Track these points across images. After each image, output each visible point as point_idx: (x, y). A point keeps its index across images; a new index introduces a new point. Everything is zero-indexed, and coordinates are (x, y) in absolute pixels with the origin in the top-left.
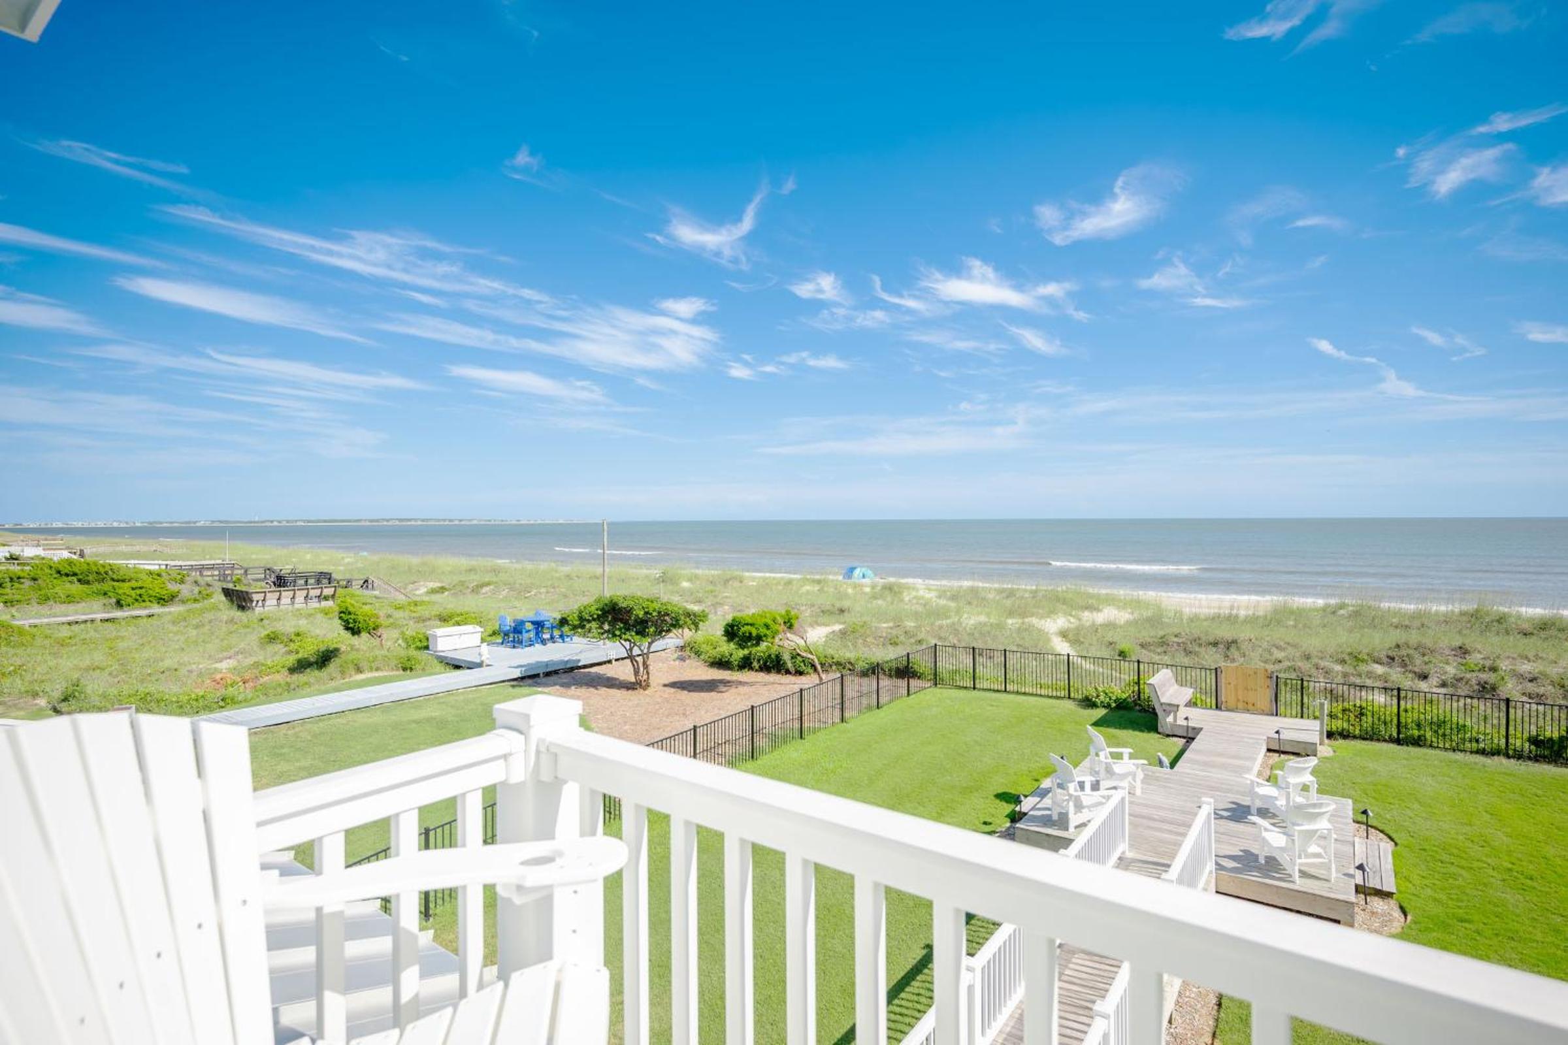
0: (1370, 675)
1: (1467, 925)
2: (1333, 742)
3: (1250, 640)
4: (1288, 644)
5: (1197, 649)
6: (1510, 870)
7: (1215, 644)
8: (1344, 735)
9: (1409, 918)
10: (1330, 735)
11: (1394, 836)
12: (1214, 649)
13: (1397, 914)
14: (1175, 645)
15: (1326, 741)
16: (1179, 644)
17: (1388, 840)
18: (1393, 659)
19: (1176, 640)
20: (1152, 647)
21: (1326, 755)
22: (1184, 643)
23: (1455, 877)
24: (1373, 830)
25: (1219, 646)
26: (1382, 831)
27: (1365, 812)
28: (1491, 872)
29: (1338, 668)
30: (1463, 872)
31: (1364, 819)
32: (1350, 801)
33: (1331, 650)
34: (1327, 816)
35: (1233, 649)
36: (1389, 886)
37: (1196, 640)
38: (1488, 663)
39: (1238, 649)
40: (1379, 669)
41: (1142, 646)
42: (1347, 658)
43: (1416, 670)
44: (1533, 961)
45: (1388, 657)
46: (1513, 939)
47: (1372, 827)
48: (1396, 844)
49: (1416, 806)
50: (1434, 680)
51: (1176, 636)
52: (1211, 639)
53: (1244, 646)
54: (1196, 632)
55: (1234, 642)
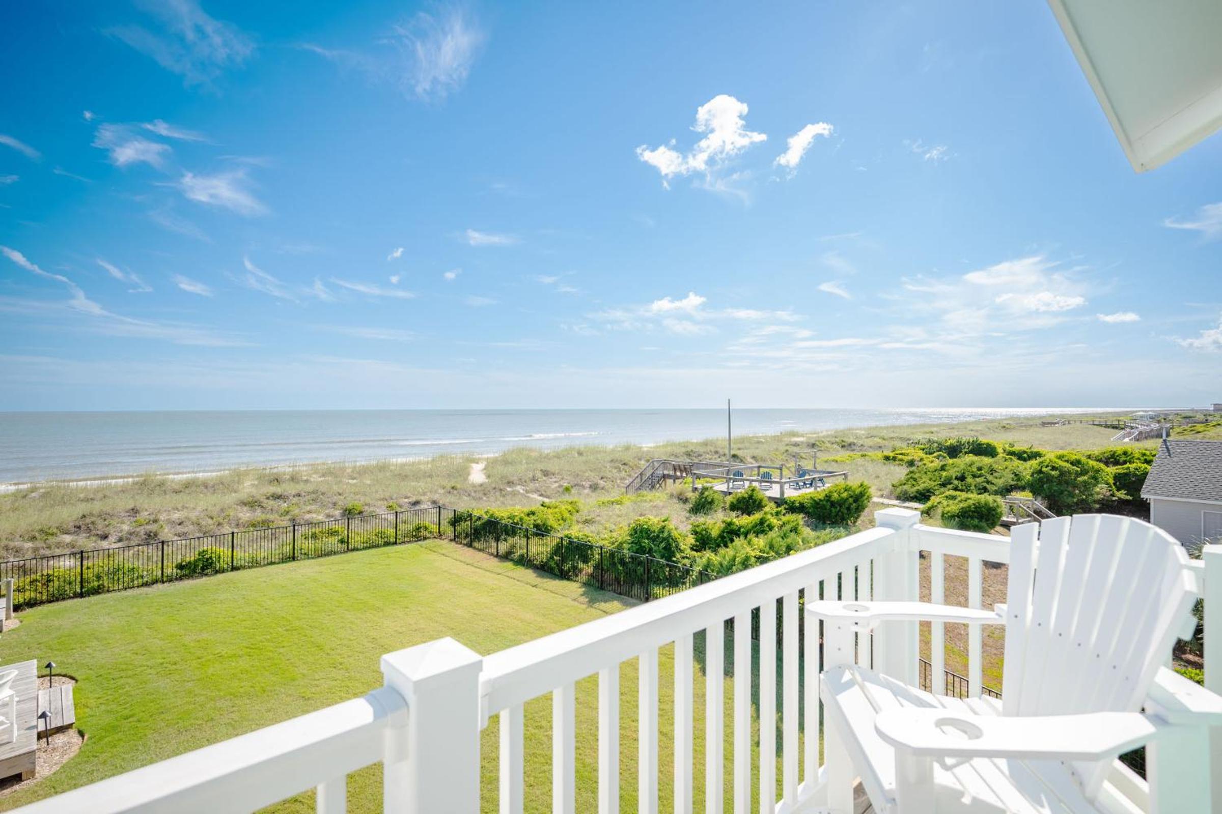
0: (58, 545)
1: (131, 720)
2: (20, 614)
6: (162, 664)
8: (31, 604)
9: (86, 737)
10: (17, 608)
11: (73, 675)
13: (76, 739)
15: (13, 614)
17: (70, 680)
18: (79, 527)
21: (12, 627)
23: (122, 687)
24: (56, 678)
26: (64, 676)
27: (49, 666)
28: (149, 671)
29: (29, 545)
30: (130, 680)
31: (48, 673)
32: (35, 661)
34: (9, 684)
36: (69, 718)
38: (152, 518)
40: (68, 538)
42: (37, 534)
43: (99, 533)
44: (175, 722)
45: (75, 527)
46: (162, 713)
47: (55, 675)
48: (77, 681)
49: (94, 643)
50: (112, 539)
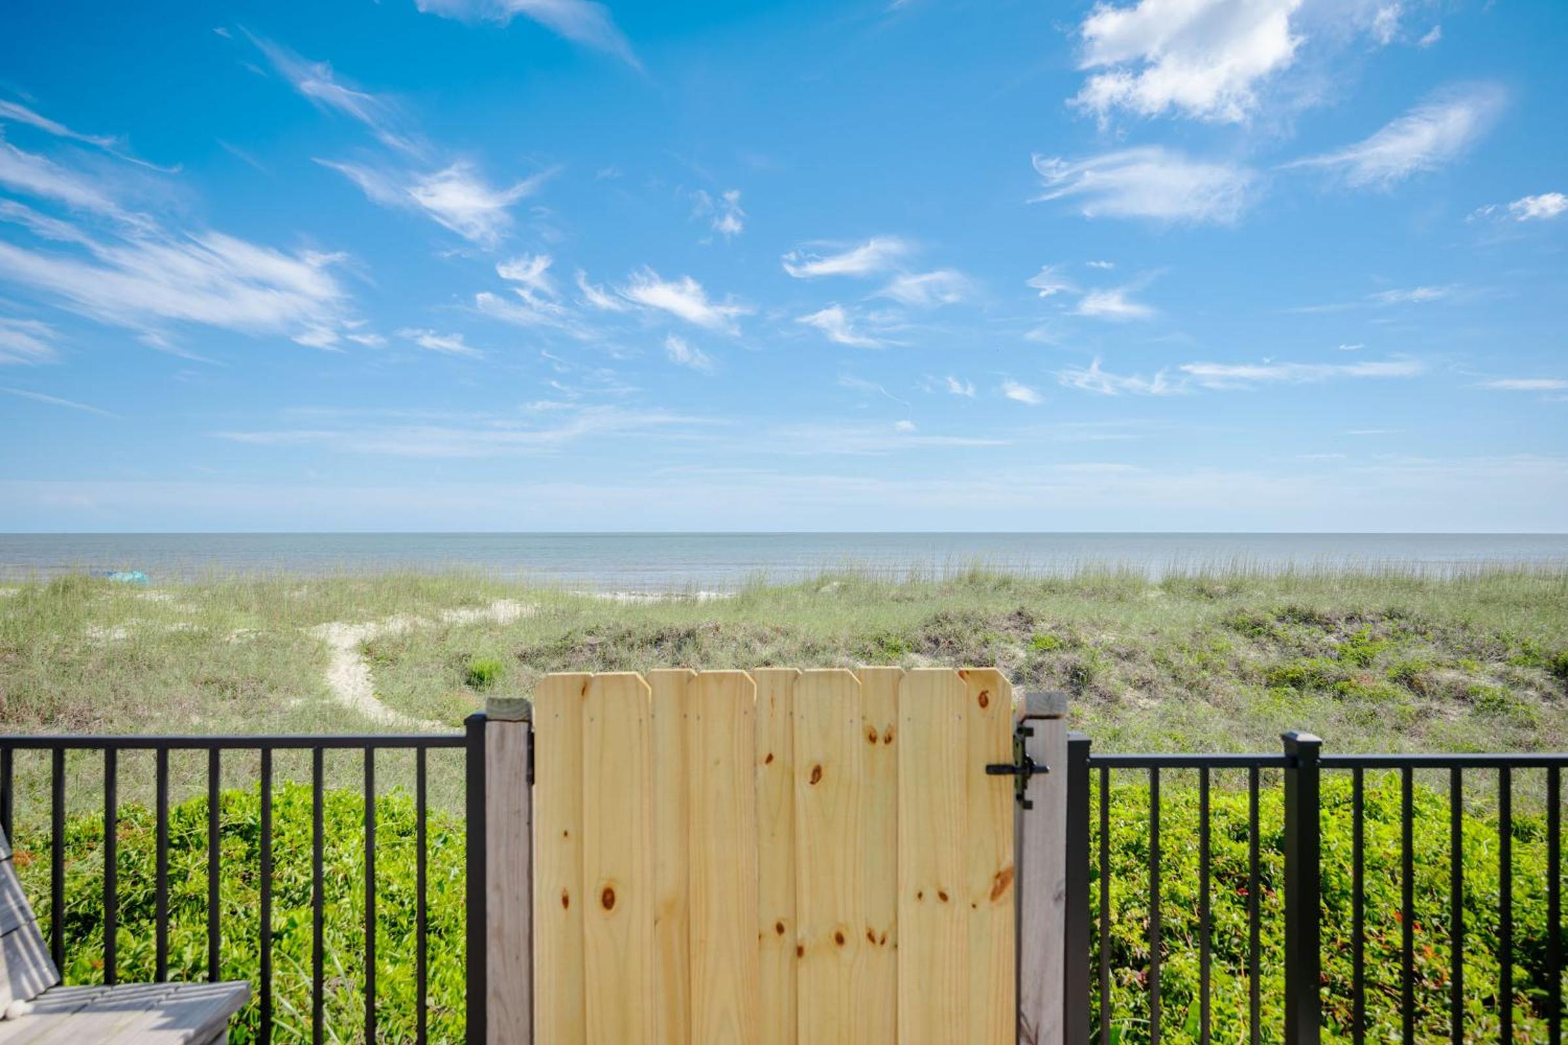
3: (717, 629)
4: (777, 630)
5: (624, 654)
7: (658, 641)
12: (656, 652)
14: (586, 650)
16: (592, 648)
19: (589, 639)
20: (542, 660)
22: (601, 644)
25: (665, 643)
33: (844, 634)
35: (688, 649)
37: (623, 638)
38: (1063, 635)
39: (696, 645)
41: (523, 657)
45: (929, 639)
51: (590, 633)
52: (652, 633)
53: (706, 641)
54: (626, 624)
55: (690, 634)
